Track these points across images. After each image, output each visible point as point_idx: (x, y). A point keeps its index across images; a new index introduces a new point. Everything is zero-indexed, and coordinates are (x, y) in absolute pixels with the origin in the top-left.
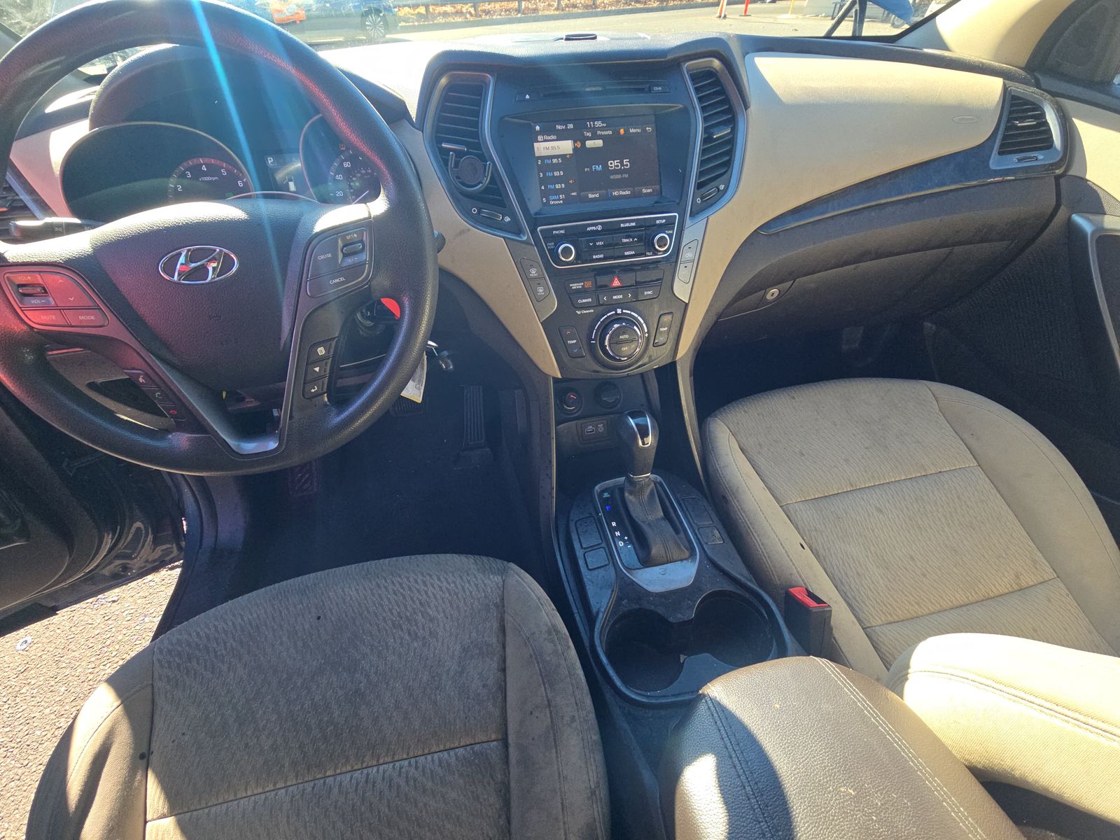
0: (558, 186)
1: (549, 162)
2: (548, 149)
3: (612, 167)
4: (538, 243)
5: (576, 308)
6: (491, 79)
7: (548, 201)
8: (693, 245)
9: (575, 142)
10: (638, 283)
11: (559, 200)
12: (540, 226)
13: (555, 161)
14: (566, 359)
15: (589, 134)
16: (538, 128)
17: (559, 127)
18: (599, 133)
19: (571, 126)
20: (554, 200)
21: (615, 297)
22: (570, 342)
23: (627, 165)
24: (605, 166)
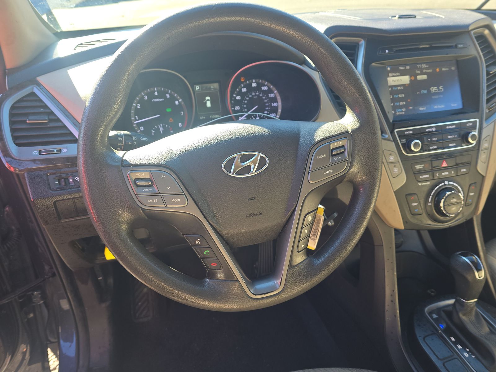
0: (401, 103)
1: (396, 89)
2: (395, 81)
3: (433, 91)
4: (395, 140)
5: (418, 181)
6: (363, 43)
7: (395, 112)
8: (488, 138)
9: (411, 77)
10: (457, 164)
11: (402, 112)
12: (397, 129)
13: (399, 88)
14: (409, 216)
15: (419, 72)
16: (389, 69)
17: (401, 68)
18: (424, 71)
19: (408, 67)
20: (399, 112)
21: (443, 174)
22: (413, 204)
23: (441, 90)
24: (429, 91)
